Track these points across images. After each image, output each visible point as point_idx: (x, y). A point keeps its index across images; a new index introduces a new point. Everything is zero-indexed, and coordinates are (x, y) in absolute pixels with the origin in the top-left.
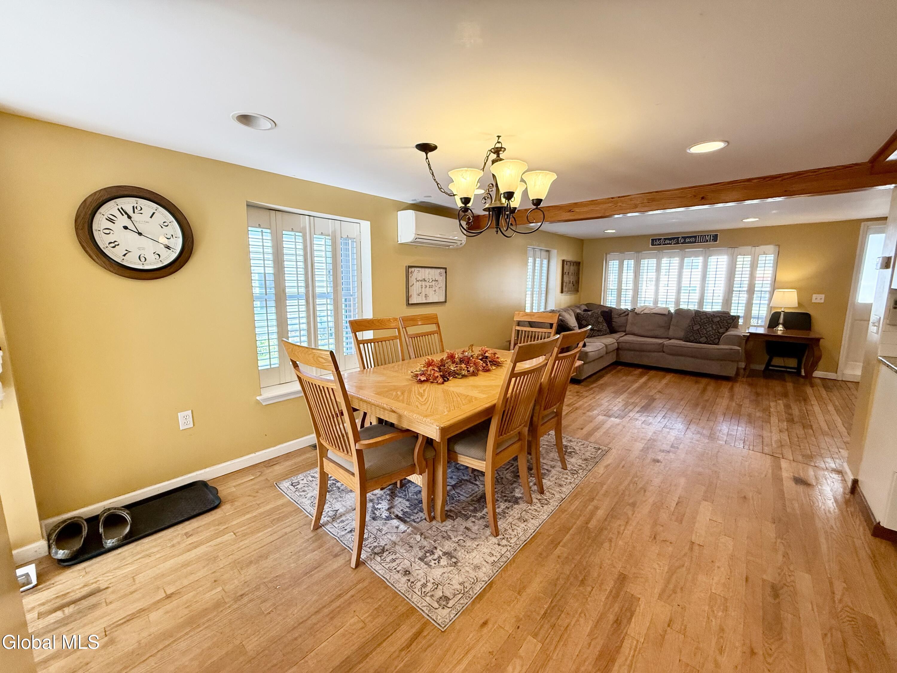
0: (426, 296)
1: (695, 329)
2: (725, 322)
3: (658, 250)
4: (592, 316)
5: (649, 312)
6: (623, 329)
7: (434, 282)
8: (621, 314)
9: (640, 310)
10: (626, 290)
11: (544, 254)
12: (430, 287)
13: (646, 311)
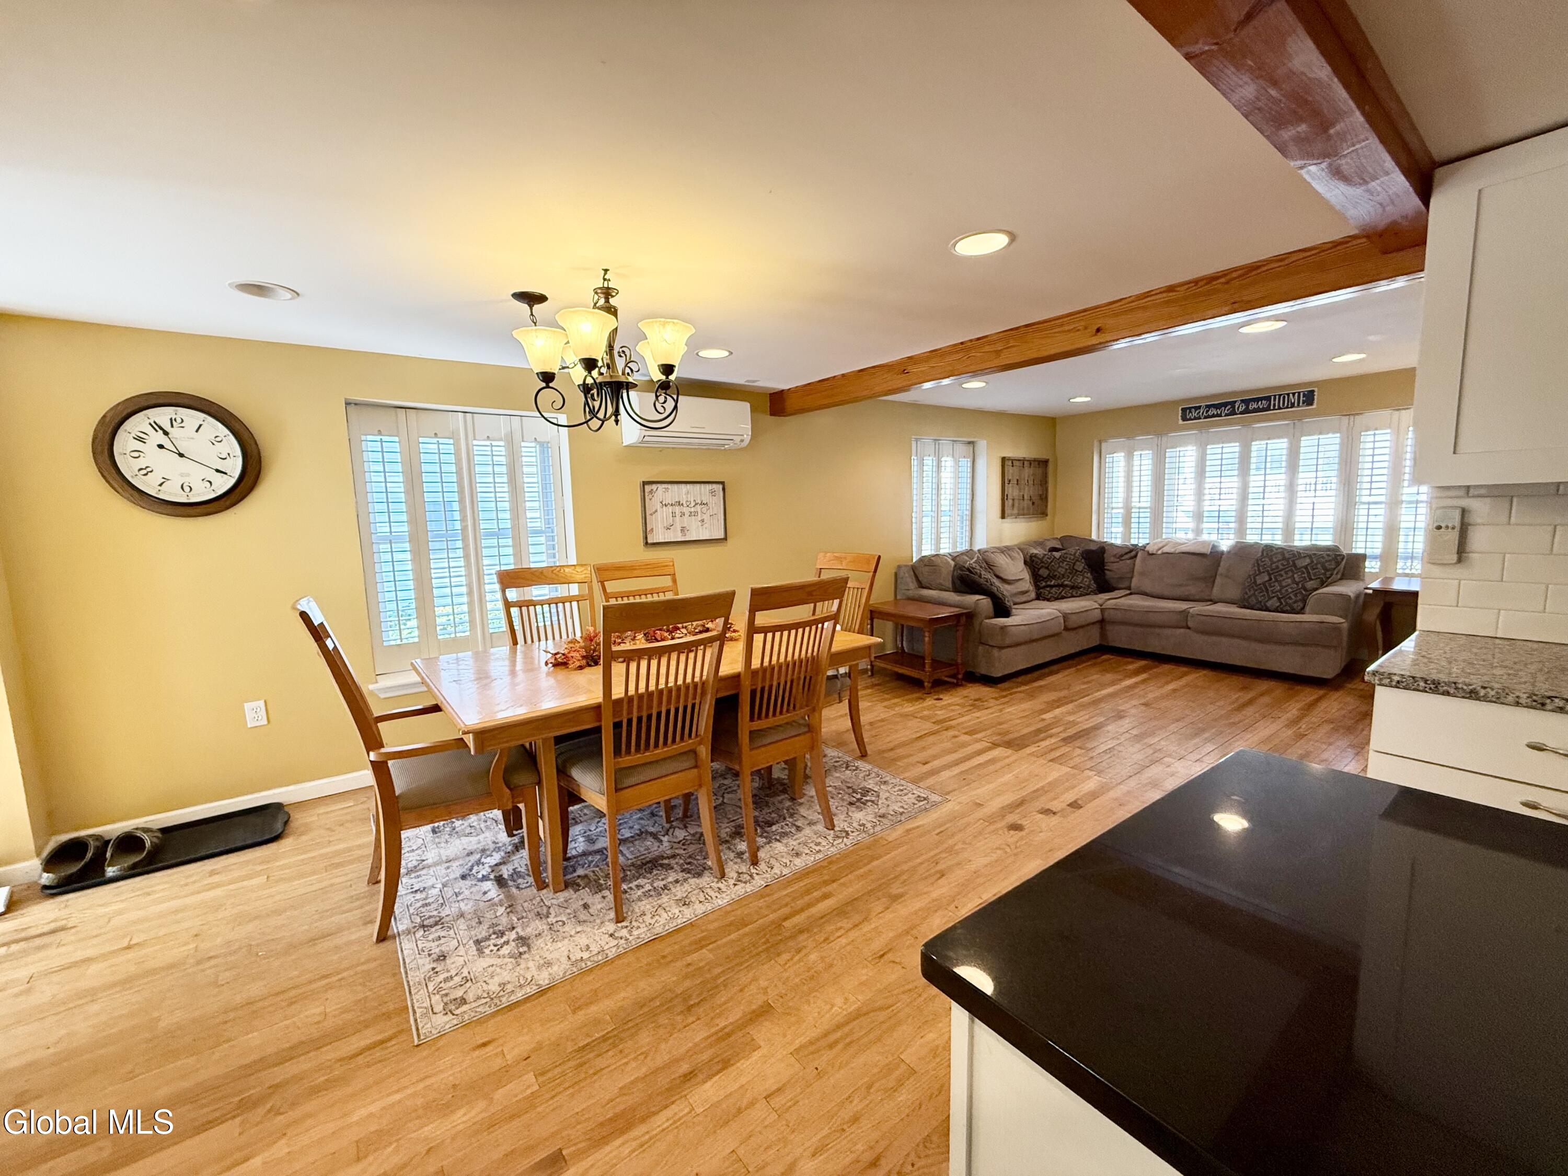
0: (683, 530)
1: (1259, 582)
2: (1319, 566)
3: (1200, 428)
4: (1063, 559)
5: (1172, 550)
6: (1126, 584)
7: (698, 508)
8: (1122, 556)
9: (1156, 547)
10: (1139, 508)
11: (960, 448)
12: (695, 514)
13: (1166, 549)
